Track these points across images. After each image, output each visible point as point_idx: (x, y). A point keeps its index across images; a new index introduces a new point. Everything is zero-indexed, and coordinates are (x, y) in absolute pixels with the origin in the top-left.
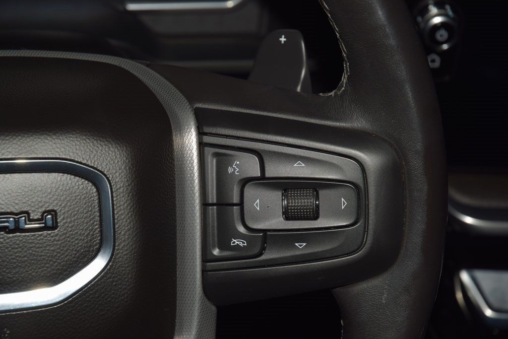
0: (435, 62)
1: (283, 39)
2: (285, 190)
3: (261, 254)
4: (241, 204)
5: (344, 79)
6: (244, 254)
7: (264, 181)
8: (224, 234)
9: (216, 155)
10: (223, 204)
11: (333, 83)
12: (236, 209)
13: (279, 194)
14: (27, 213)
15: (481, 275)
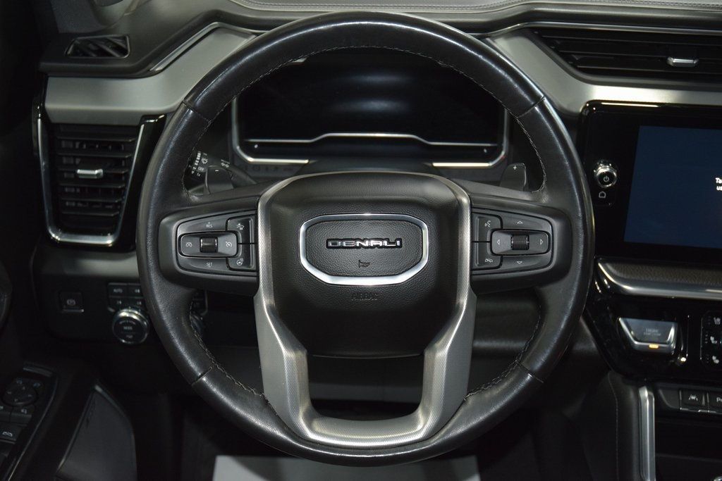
0: (602, 195)
1: (515, 168)
2: (513, 235)
3: (498, 267)
4: (491, 242)
5: (544, 183)
6: (492, 266)
7: (502, 230)
8: (482, 255)
9: (479, 217)
10: (482, 242)
11: (539, 186)
12: (488, 244)
13: (509, 237)
14: (388, 239)
15: (629, 320)
